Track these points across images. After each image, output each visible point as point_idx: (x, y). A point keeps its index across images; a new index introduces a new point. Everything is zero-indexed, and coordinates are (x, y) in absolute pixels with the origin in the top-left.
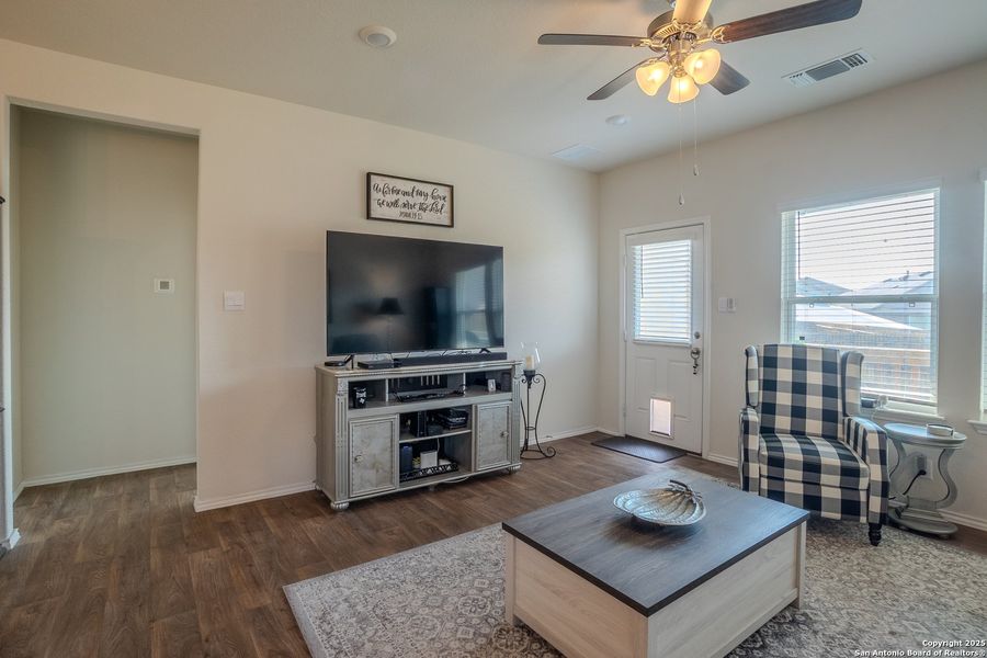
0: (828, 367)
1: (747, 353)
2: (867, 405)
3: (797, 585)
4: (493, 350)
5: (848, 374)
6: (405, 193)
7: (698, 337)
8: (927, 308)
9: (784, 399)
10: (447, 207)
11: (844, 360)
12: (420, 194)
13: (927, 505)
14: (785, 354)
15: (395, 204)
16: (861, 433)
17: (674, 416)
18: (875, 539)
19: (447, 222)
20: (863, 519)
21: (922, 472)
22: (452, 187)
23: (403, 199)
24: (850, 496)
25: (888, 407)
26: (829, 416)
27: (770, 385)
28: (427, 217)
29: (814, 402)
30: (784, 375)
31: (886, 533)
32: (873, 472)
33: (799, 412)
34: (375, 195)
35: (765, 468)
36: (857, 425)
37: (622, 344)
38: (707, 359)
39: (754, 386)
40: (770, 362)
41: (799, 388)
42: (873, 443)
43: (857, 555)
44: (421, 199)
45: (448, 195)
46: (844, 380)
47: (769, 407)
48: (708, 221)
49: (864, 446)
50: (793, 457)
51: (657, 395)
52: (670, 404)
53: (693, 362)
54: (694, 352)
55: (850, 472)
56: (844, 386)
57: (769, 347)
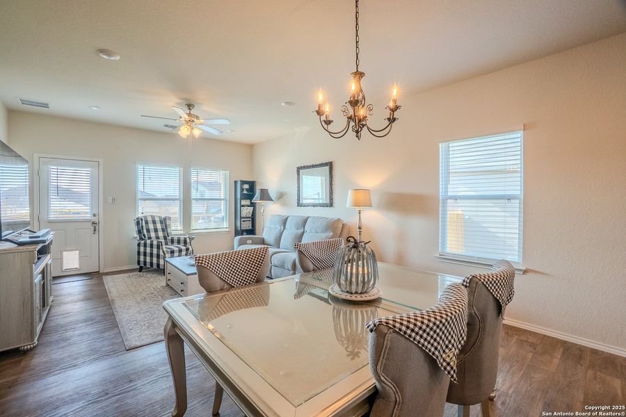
0: (161, 222)
5: (167, 223)
8: (178, 202)
29: (160, 234)
38: (101, 226)
40: (147, 222)
46: (166, 226)
47: (150, 238)
48: (101, 161)
49: (185, 242)
50: (176, 249)
51: (68, 249)
52: (78, 252)
53: (93, 228)
54: (93, 223)
55: (187, 249)
56: (166, 228)
57: (145, 217)
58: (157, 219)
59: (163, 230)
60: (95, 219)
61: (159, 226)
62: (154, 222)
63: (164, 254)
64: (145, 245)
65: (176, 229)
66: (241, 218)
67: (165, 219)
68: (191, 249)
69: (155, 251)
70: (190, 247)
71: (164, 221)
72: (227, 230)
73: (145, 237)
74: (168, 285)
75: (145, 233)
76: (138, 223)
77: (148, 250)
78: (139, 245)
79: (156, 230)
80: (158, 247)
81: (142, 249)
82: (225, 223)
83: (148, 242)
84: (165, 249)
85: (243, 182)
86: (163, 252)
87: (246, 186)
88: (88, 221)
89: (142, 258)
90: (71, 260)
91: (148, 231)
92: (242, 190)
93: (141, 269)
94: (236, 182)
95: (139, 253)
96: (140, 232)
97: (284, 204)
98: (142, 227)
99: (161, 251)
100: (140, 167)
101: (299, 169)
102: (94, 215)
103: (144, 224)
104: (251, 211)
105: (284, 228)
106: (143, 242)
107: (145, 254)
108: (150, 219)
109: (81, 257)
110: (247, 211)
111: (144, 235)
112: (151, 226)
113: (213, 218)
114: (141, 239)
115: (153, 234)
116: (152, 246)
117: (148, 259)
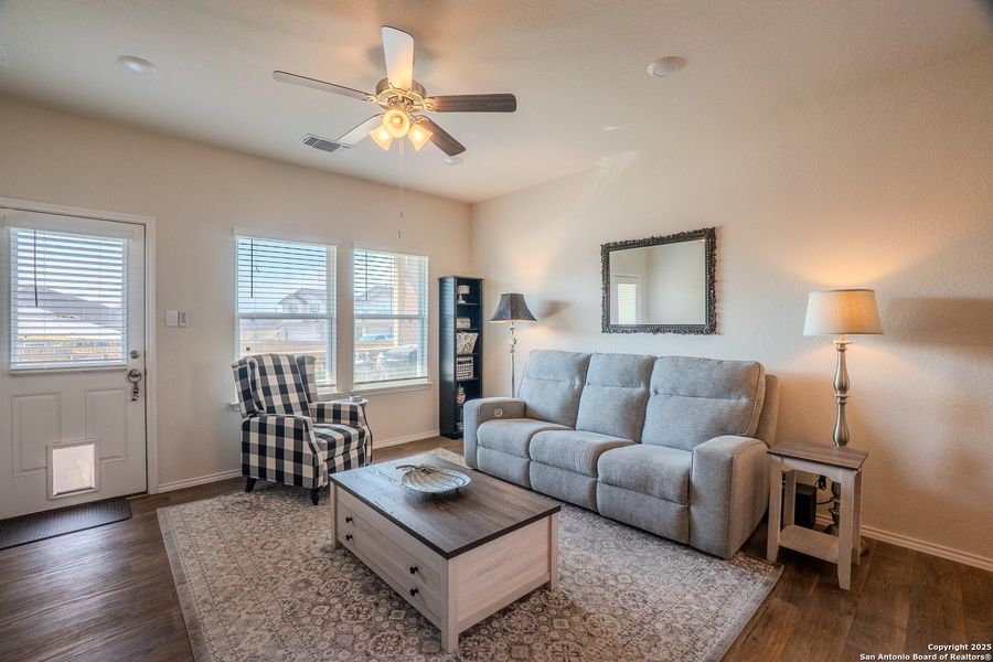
0: (294, 371)
5: (307, 372)
35: (326, 453)
40: (262, 371)
46: (304, 377)
47: (271, 410)
48: (151, 223)
49: (354, 417)
50: (339, 437)
51: (64, 441)
52: (93, 446)
53: (130, 387)
54: (132, 374)
55: (362, 435)
56: (305, 382)
57: (259, 358)
58: (285, 363)
59: (299, 389)
60: (137, 365)
61: (289, 379)
62: (279, 370)
63: (315, 452)
64: (263, 428)
65: (325, 382)
66: (456, 356)
67: (302, 362)
68: (367, 434)
69: (289, 444)
70: (365, 428)
71: (300, 366)
72: (425, 381)
73: (261, 408)
74: (339, 546)
75: (262, 398)
76: (242, 374)
77: (271, 441)
78: (246, 427)
79: (283, 389)
80: (299, 434)
81: (254, 438)
82: (419, 366)
83: (271, 420)
84: (314, 440)
85: (460, 281)
86: (311, 446)
87: (465, 290)
88: (118, 370)
89: (254, 460)
90: (75, 469)
91: (267, 391)
92: (457, 297)
93: (250, 486)
94: (442, 281)
95: (246, 447)
96: (247, 395)
97: (563, 328)
98: (254, 382)
99: (305, 444)
100: (243, 242)
101: (607, 250)
102: (134, 355)
103: (258, 376)
104: (473, 342)
105: (583, 382)
106: (256, 420)
107: (262, 450)
108: (268, 363)
109: (100, 460)
110: (467, 341)
111: (259, 404)
112: (273, 381)
113: (381, 355)
114: (252, 413)
115: (277, 400)
116: (280, 431)
117: (271, 463)
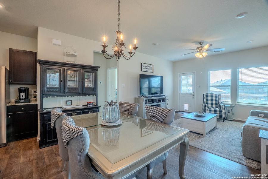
0: (216, 97)
1: (204, 95)
2: (222, 102)
3: (216, 124)
4: (162, 95)
5: (219, 98)
6: (147, 66)
7: (193, 92)
8: (230, 88)
9: (210, 102)
10: (152, 69)
11: (218, 95)
12: (149, 66)
13: (230, 116)
14: (209, 95)
15: (145, 68)
16: (222, 106)
17: (189, 107)
18: (224, 121)
19: (152, 72)
20: (222, 118)
21: (229, 112)
22: (153, 65)
23: (146, 67)
24: (221, 115)
25: (225, 103)
26: (216, 104)
27: (207, 100)
28: (150, 71)
29: (214, 102)
30: (209, 98)
31: (225, 120)
32: (223, 111)
33: (212, 104)
34: (143, 67)
35: (209, 112)
36: (221, 105)
37: (179, 94)
38: (195, 96)
39: (205, 100)
40: (207, 96)
41: (212, 100)
42: (223, 107)
43: (222, 123)
44: (149, 67)
45: (152, 67)
52: (188, 104)
58: (214, 95)
59: (216, 100)
60: (193, 94)
61: (214, 98)
62: (212, 96)
88: (190, 94)
